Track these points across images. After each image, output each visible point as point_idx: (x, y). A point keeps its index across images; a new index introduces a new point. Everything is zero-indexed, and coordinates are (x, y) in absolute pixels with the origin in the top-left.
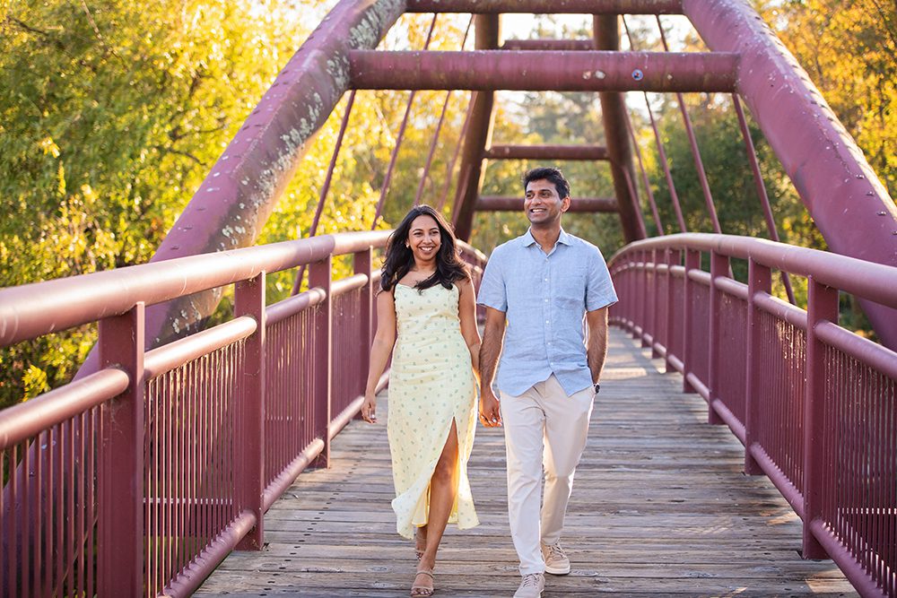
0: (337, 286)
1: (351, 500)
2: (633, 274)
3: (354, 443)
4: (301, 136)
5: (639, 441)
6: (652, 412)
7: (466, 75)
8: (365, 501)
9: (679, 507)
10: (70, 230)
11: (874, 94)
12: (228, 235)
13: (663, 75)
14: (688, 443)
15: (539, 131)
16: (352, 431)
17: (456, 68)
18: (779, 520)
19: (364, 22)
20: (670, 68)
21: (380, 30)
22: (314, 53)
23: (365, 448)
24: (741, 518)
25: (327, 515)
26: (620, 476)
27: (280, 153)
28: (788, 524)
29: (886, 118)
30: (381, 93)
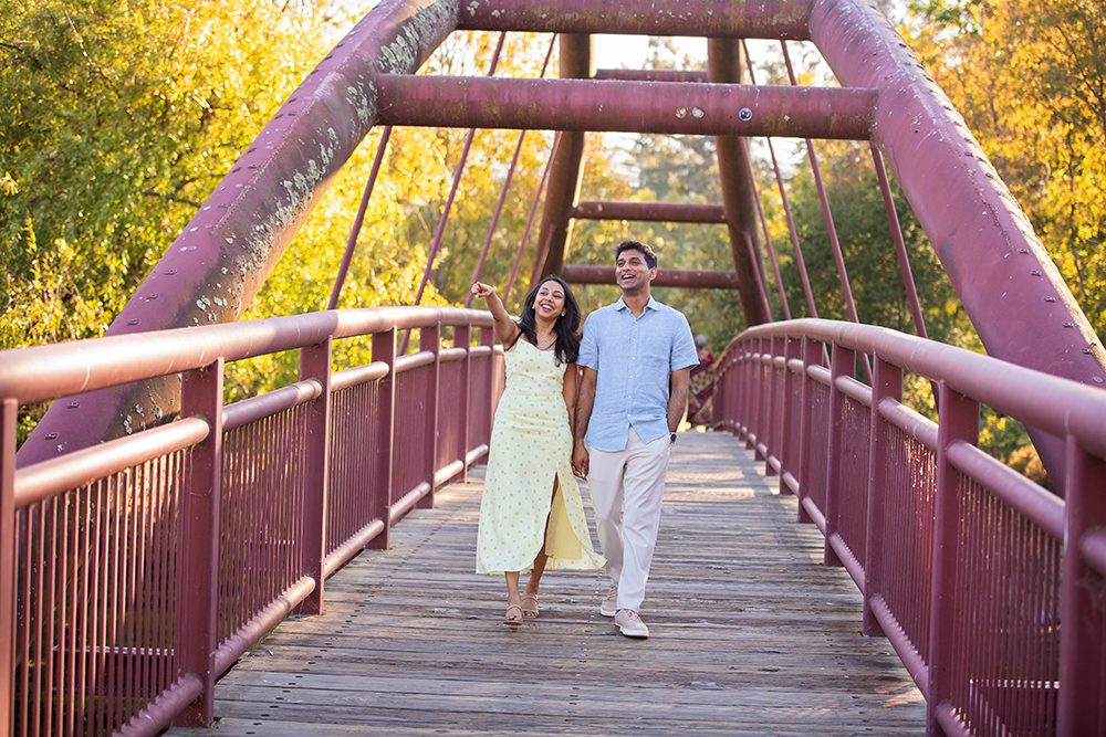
0: (338, 378)
1: (342, 660)
2: (749, 366)
3: (361, 580)
4: (308, 182)
5: (731, 586)
6: (752, 547)
7: (526, 110)
8: (359, 660)
9: (770, 678)
10: (43, 296)
11: (1062, 148)
12: (203, 307)
13: (778, 115)
14: (794, 591)
15: (651, 185)
16: (361, 565)
17: (513, 101)
18: (900, 699)
19: (399, 39)
20: (787, 106)
21: (420, 50)
22: (331, 77)
23: (373, 588)
24: (850, 696)
25: (307, 680)
26: (699, 634)
27: (279, 204)
28: (912, 705)
29: (1077, 178)
30: (443, 130)
